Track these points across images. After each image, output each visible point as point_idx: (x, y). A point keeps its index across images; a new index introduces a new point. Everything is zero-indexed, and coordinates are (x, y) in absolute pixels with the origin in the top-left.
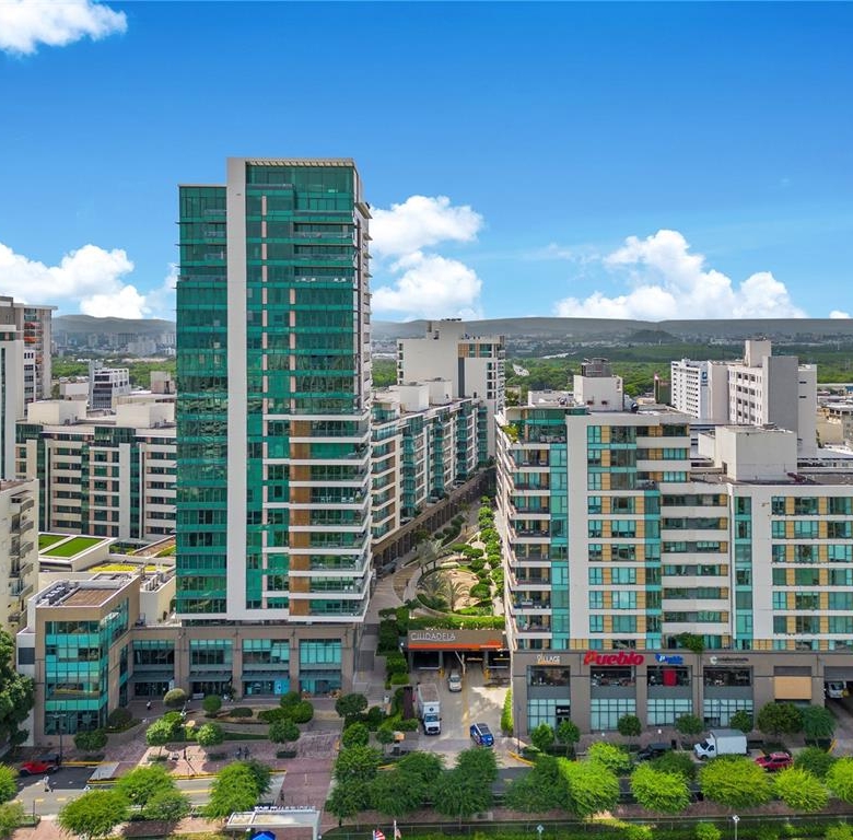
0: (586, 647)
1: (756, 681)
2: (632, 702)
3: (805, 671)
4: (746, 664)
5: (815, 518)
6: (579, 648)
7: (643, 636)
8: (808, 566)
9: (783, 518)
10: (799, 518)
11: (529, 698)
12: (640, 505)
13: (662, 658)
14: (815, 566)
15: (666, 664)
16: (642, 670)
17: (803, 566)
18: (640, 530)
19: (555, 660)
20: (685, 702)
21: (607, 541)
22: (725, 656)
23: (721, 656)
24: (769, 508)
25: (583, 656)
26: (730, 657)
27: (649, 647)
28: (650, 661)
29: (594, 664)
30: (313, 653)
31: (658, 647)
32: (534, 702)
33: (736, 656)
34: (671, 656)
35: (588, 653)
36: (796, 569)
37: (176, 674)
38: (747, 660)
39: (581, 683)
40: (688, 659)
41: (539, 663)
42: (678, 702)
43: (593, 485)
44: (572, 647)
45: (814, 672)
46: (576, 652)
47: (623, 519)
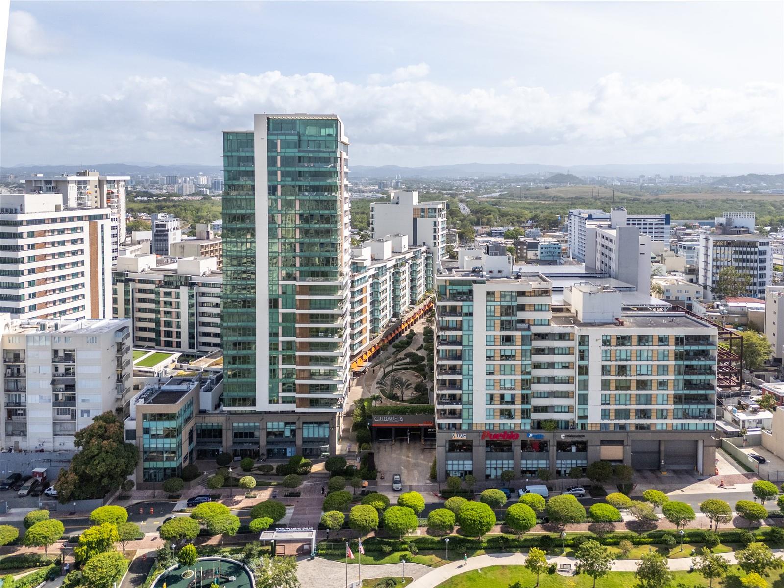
0: (483, 428)
1: (590, 449)
2: (511, 462)
3: (620, 443)
4: (584, 439)
5: (629, 348)
6: (479, 429)
7: (520, 421)
8: (624, 378)
9: (609, 348)
10: (619, 348)
11: (447, 460)
12: (518, 341)
13: (531, 435)
14: (628, 378)
15: (533, 439)
16: (518, 442)
17: (620, 378)
18: (518, 355)
19: (464, 437)
20: (544, 462)
21: (498, 362)
22: (570, 434)
23: (568, 434)
24: (600, 342)
25: (481, 434)
26: (574, 434)
27: (523, 428)
28: (523, 437)
29: (488, 439)
30: (311, 431)
31: (528, 427)
32: (450, 462)
33: (577, 434)
34: (536, 434)
35: (484, 432)
36: (616, 380)
37: (224, 444)
38: (583, 436)
39: (480, 450)
40: (546, 435)
41: (453, 438)
42: (540, 462)
43: (489, 327)
44: (474, 428)
45: (625, 443)
46: (477, 431)
47: (508, 349)
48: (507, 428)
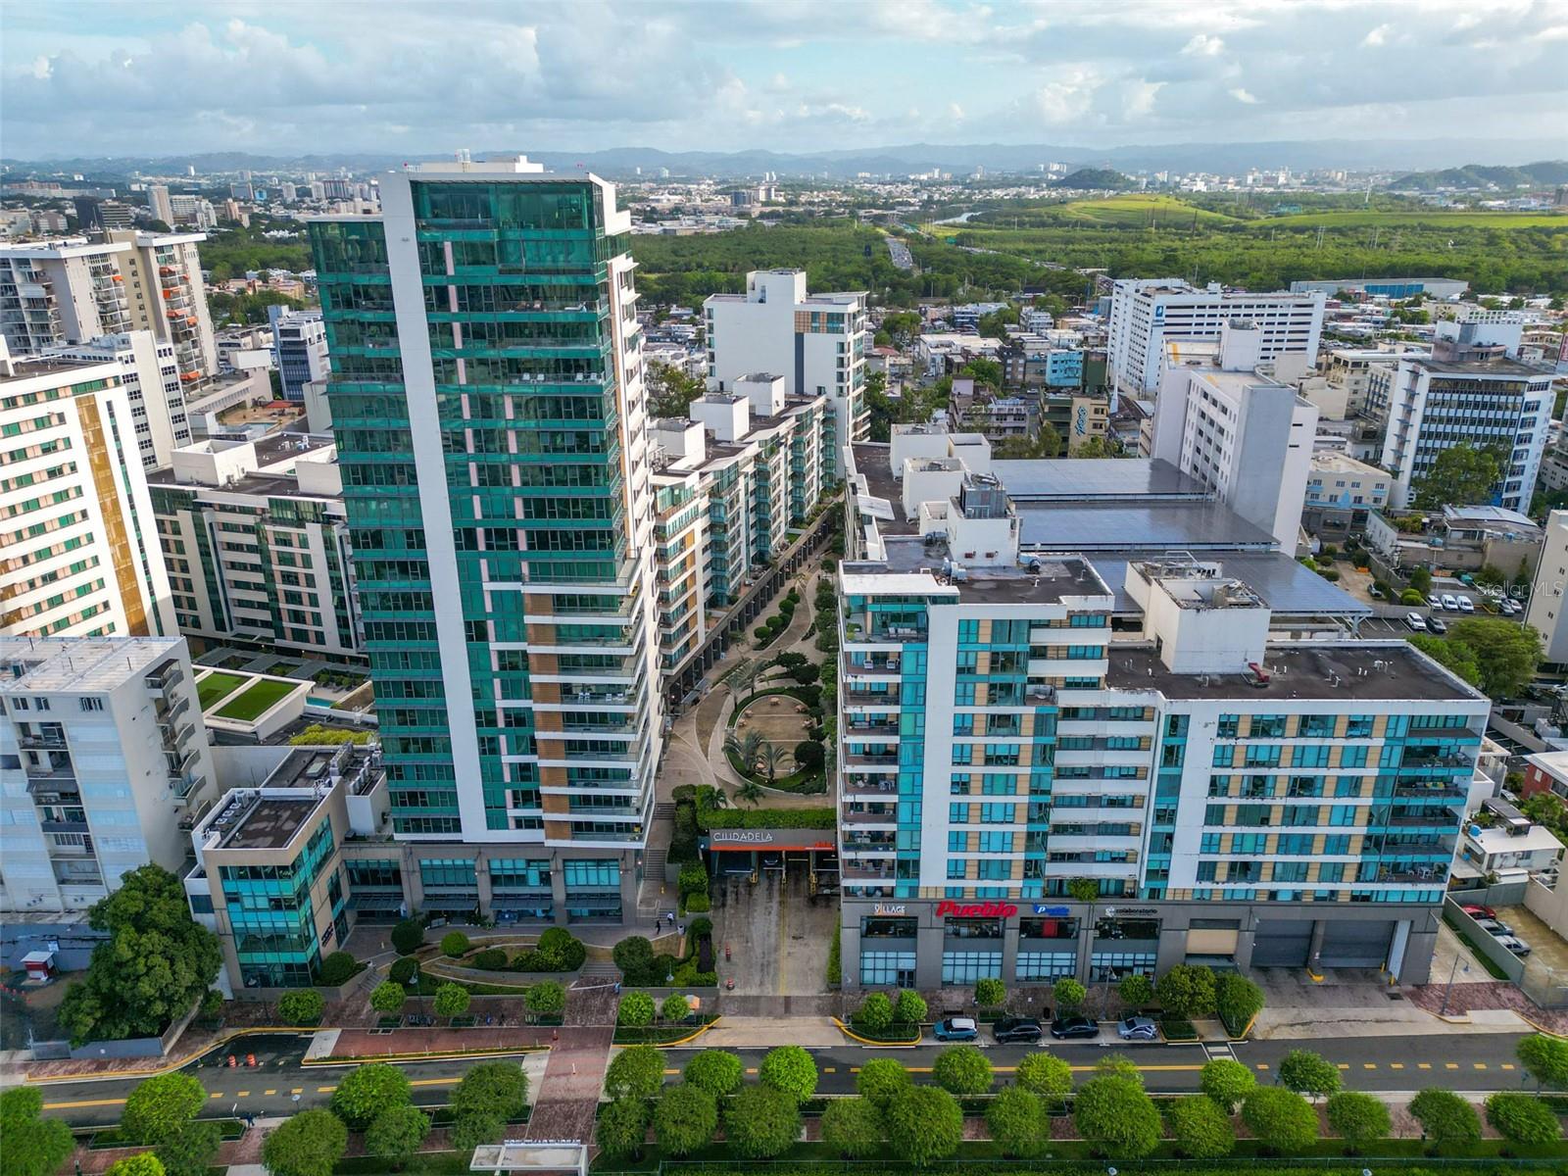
0: (941, 896)
1: (1164, 935)
2: (998, 955)
3: (1234, 924)
4: (1153, 916)
5: (1278, 742)
6: (931, 896)
7: (1019, 884)
8: (1257, 801)
9: (1232, 742)
10: (1255, 742)
11: (862, 950)
12: (1028, 726)
13: (1042, 909)
14: (1267, 802)
15: (1047, 915)
16: (1014, 922)
17: (1250, 801)
18: (1026, 757)
19: (900, 910)
20: (1068, 956)
21: (978, 770)
22: (1127, 907)
23: (1122, 907)
24: (1214, 729)
25: (936, 906)
26: (1132, 908)
27: (1025, 895)
28: (1025, 911)
29: (950, 914)
30: (582, 875)
31: (1037, 894)
32: (868, 954)
33: (1141, 908)
34: (1053, 907)
35: (942, 904)
36: (1240, 806)
37: (407, 897)
38: (1154, 911)
39: (931, 936)
40: (1076, 910)
41: (877, 913)
42: (1057, 955)
43: (963, 697)
44: (922, 895)
45: (1243, 926)
46: (927, 901)
47: (1002, 742)
48: (991, 895)
